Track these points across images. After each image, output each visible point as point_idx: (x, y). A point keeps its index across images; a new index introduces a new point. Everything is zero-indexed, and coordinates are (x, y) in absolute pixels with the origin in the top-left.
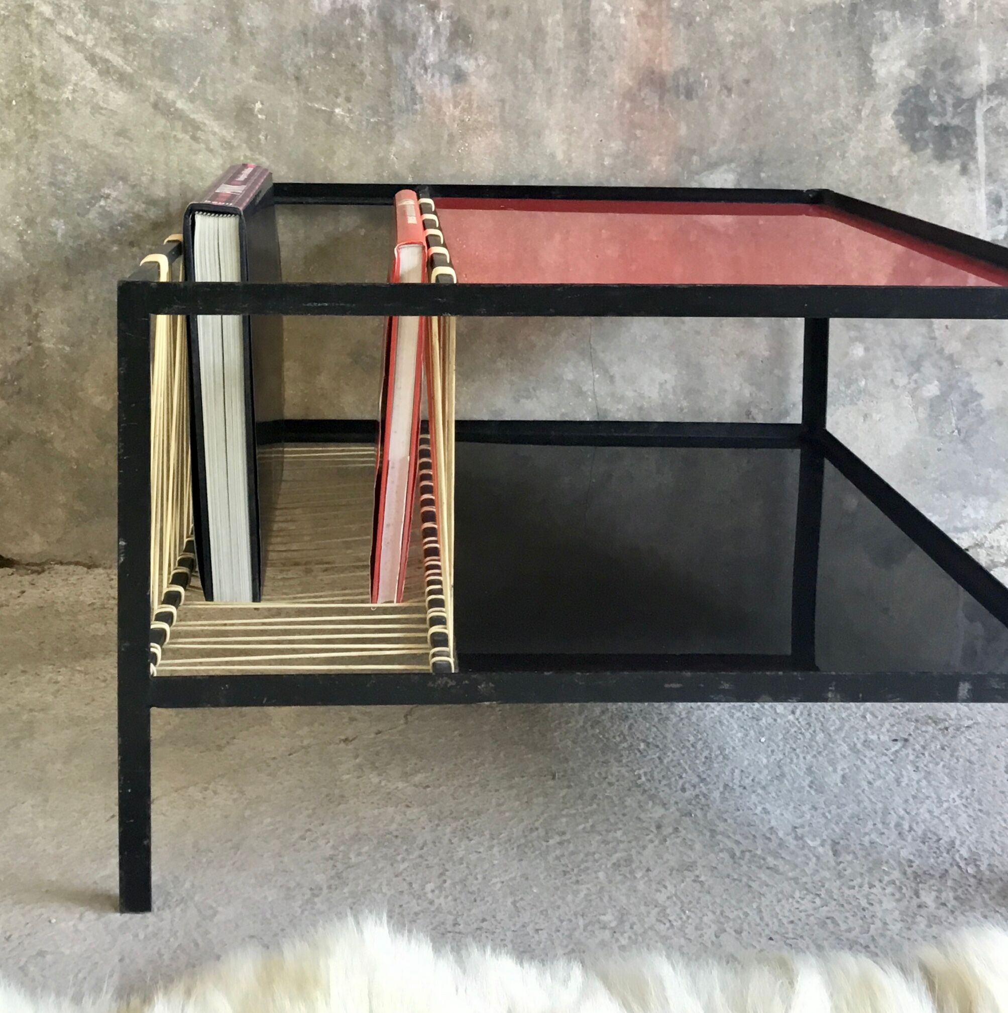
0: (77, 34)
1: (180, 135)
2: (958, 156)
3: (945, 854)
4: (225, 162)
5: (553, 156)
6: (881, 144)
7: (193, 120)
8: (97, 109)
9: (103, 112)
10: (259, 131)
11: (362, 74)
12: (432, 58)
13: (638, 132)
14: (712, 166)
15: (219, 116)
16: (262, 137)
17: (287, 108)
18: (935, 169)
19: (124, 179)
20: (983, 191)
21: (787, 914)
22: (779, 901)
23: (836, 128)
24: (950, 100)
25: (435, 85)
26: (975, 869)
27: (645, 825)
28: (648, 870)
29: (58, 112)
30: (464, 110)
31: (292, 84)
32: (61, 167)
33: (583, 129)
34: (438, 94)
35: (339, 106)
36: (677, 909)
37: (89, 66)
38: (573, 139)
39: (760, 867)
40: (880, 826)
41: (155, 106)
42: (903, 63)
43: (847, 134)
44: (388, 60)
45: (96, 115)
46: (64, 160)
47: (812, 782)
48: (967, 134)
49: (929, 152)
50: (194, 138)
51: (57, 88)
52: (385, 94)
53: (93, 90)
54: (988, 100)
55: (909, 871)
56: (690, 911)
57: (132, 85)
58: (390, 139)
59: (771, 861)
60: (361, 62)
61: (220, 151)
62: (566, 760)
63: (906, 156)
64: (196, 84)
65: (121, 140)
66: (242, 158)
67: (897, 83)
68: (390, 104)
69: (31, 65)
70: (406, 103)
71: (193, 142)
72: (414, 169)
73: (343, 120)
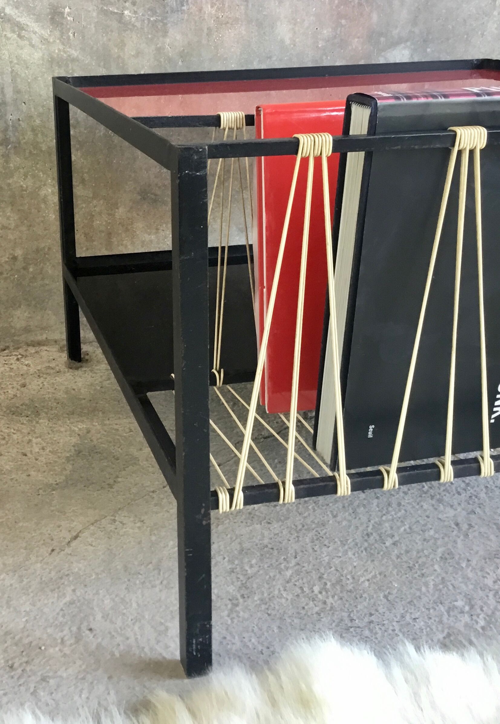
1: (9, 35)
4: (44, 55)
5: (282, 41)
7: (19, 22)
10: (69, 30)
13: (343, 22)
14: (394, 44)
15: (38, 19)
16: (71, 34)
17: (89, 11)
23: (479, 14)
30: (218, 9)
33: (304, 20)
35: (127, 9)
38: (297, 29)
43: (486, 18)
50: (19, 36)
58: (165, 33)
61: (40, 46)
66: (57, 51)
68: (164, 7)
70: (176, 4)
71: (19, 39)
72: (183, 55)
73: (131, 19)
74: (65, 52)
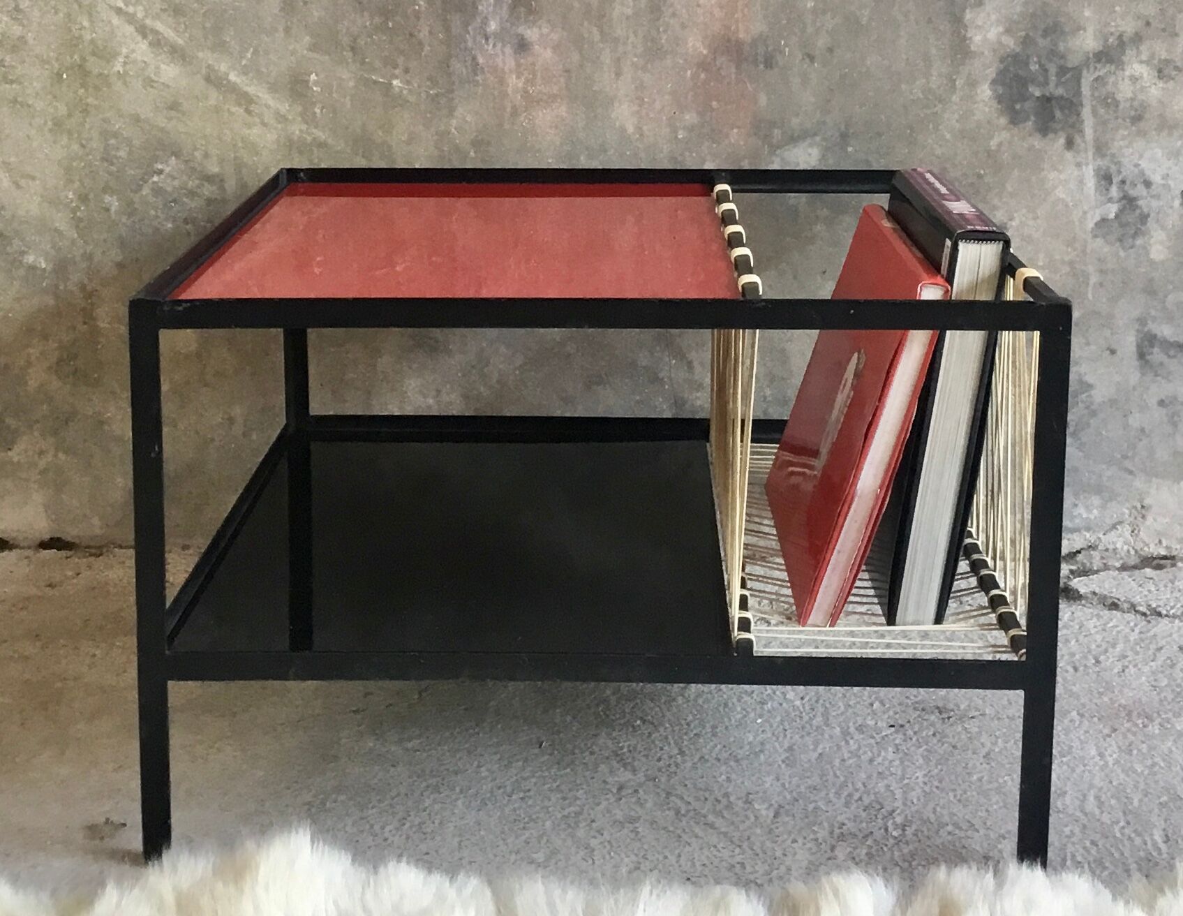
0: (126, 5)
2: (1063, 129)
3: (879, 820)
4: (279, 137)
5: (623, 130)
6: (978, 116)
7: (246, 93)
8: (149, 82)
9: (155, 85)
10: (314, 104)
11: (421, 44)
12: (493, 26)
13: (714, 104)
14: (795, 139)
15: (273, 88)
16: (317, 111)
17: (343, 80)
18: (1037, 142)
19: (177, 154)
20: (1091, 167)
21: (703, 858)
22: (701, 849)
23: (928, 99)
24: (1053, 69)
25: (496, 55)
26: (900, 832)
27: (608, 787)
28: (593, 821)
29: (109, 86)
30: (527, 81)
31: (348, 54)
32: (112, 141)
33: (654, 101)
34: (501, 65)
35: (397, 77)
36: (605, 851)
37: (139, 38)
38: (644, 112)
39: (697, 823)
40: (831, 795)
41: (208, 79)
42: (1001, 29)
43: (941, 106)
44: (447, 29)
45: (148, 88)
46: (115, 135)
47: (787, 758)
48: (1072, 105)
49: (1030, 124)
50: (248, 111)
51: (108, 61)
52: (445, 65)
53: (145, 62)
54: (1096, 68)
55: (837, 831)
56: (615, 853)
57: (183, 57)
58: (451, 111)
59: (711, 818)
60: (419, 31)
61: (275, 125)
62: (559, 732)
63: (1004, 129)
64: (249, 55)
65: (173, 113)
66: (297, 132)
67: (994, 51)
68: (450, 75)
69: (80, 37)
70: (467, 74)
71: (247, 116)
72: (476, 143)
73: (401, 92)
74: (309, 134)
